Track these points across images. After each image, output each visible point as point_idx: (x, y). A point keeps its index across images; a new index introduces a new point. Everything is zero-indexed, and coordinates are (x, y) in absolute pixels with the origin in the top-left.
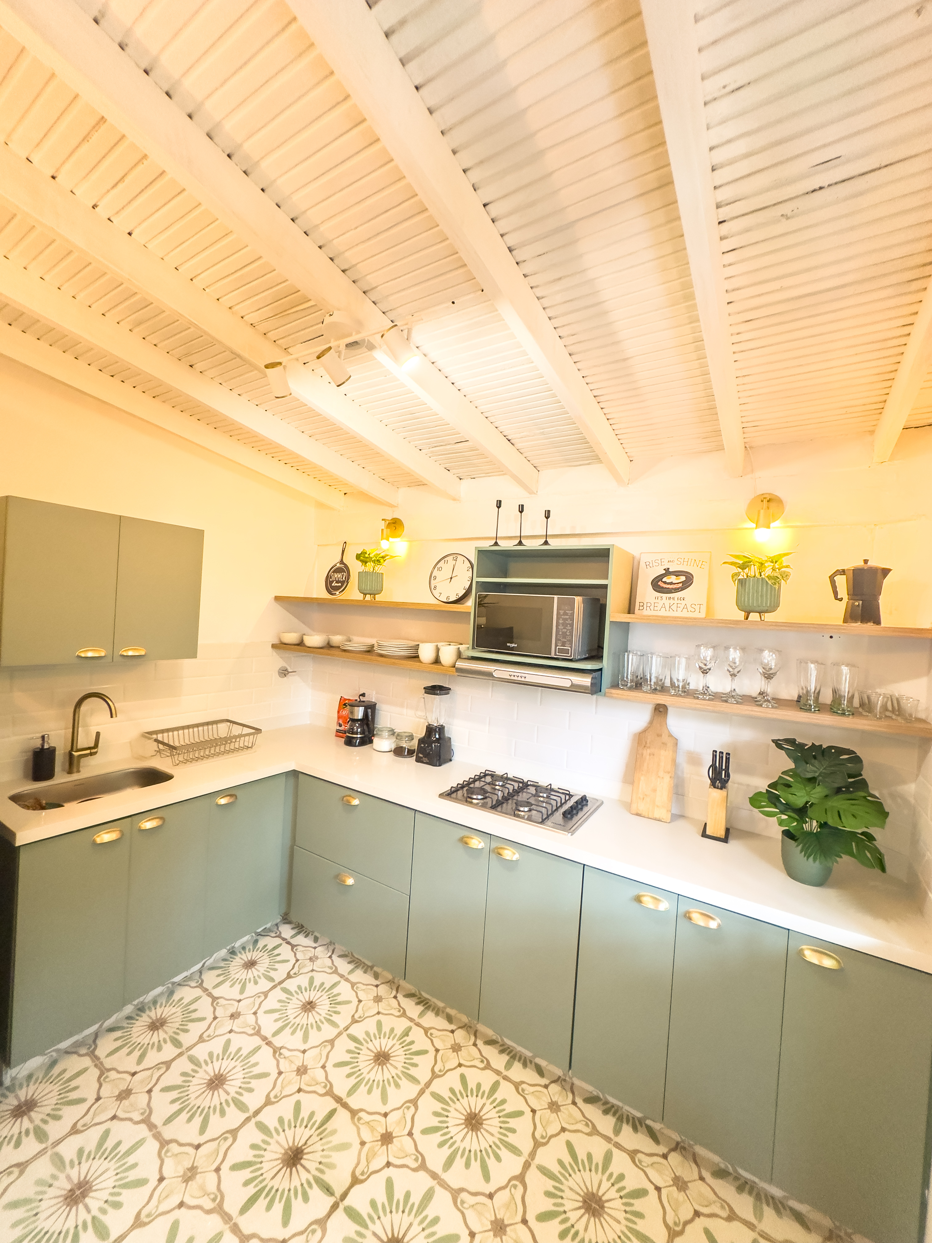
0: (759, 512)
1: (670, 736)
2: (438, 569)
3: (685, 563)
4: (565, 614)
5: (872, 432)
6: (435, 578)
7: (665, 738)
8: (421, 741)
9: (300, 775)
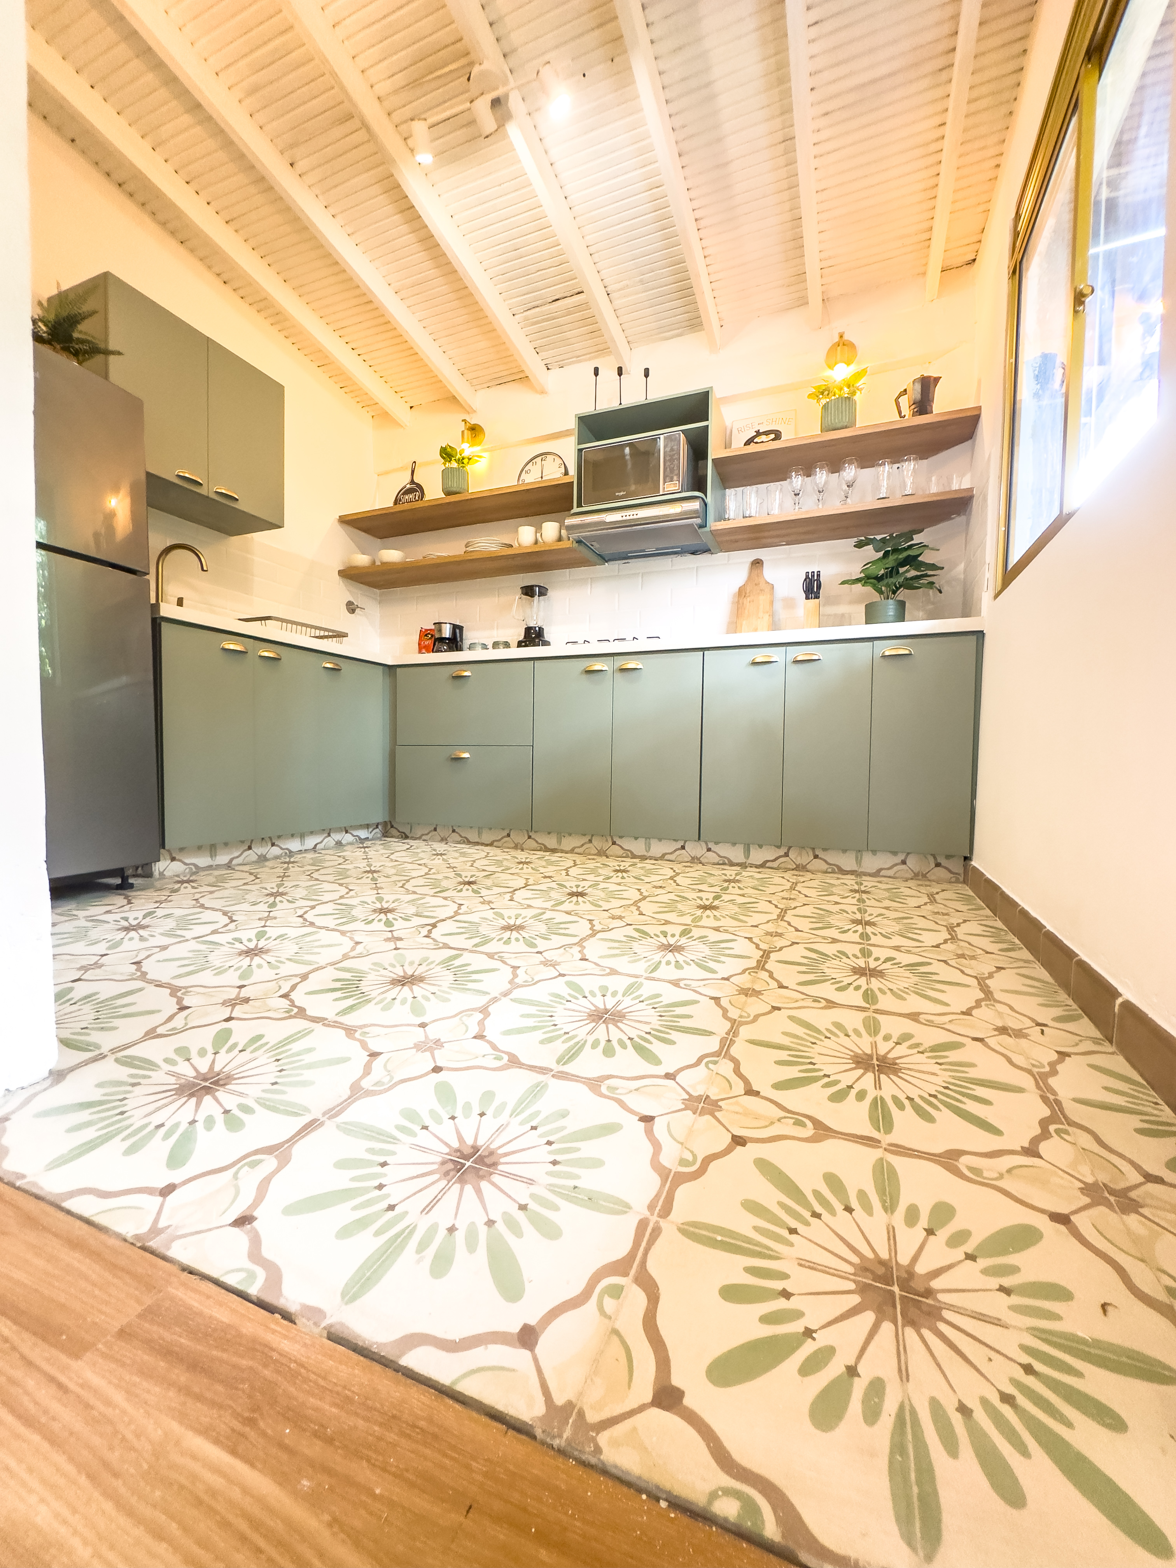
0: (836, 356)
1: (767, 584)
2: (526, 472)
3: (774, 423)
4: (671, 450)
7: (762, 587)
8: (520, 642)
9: (398, 670)
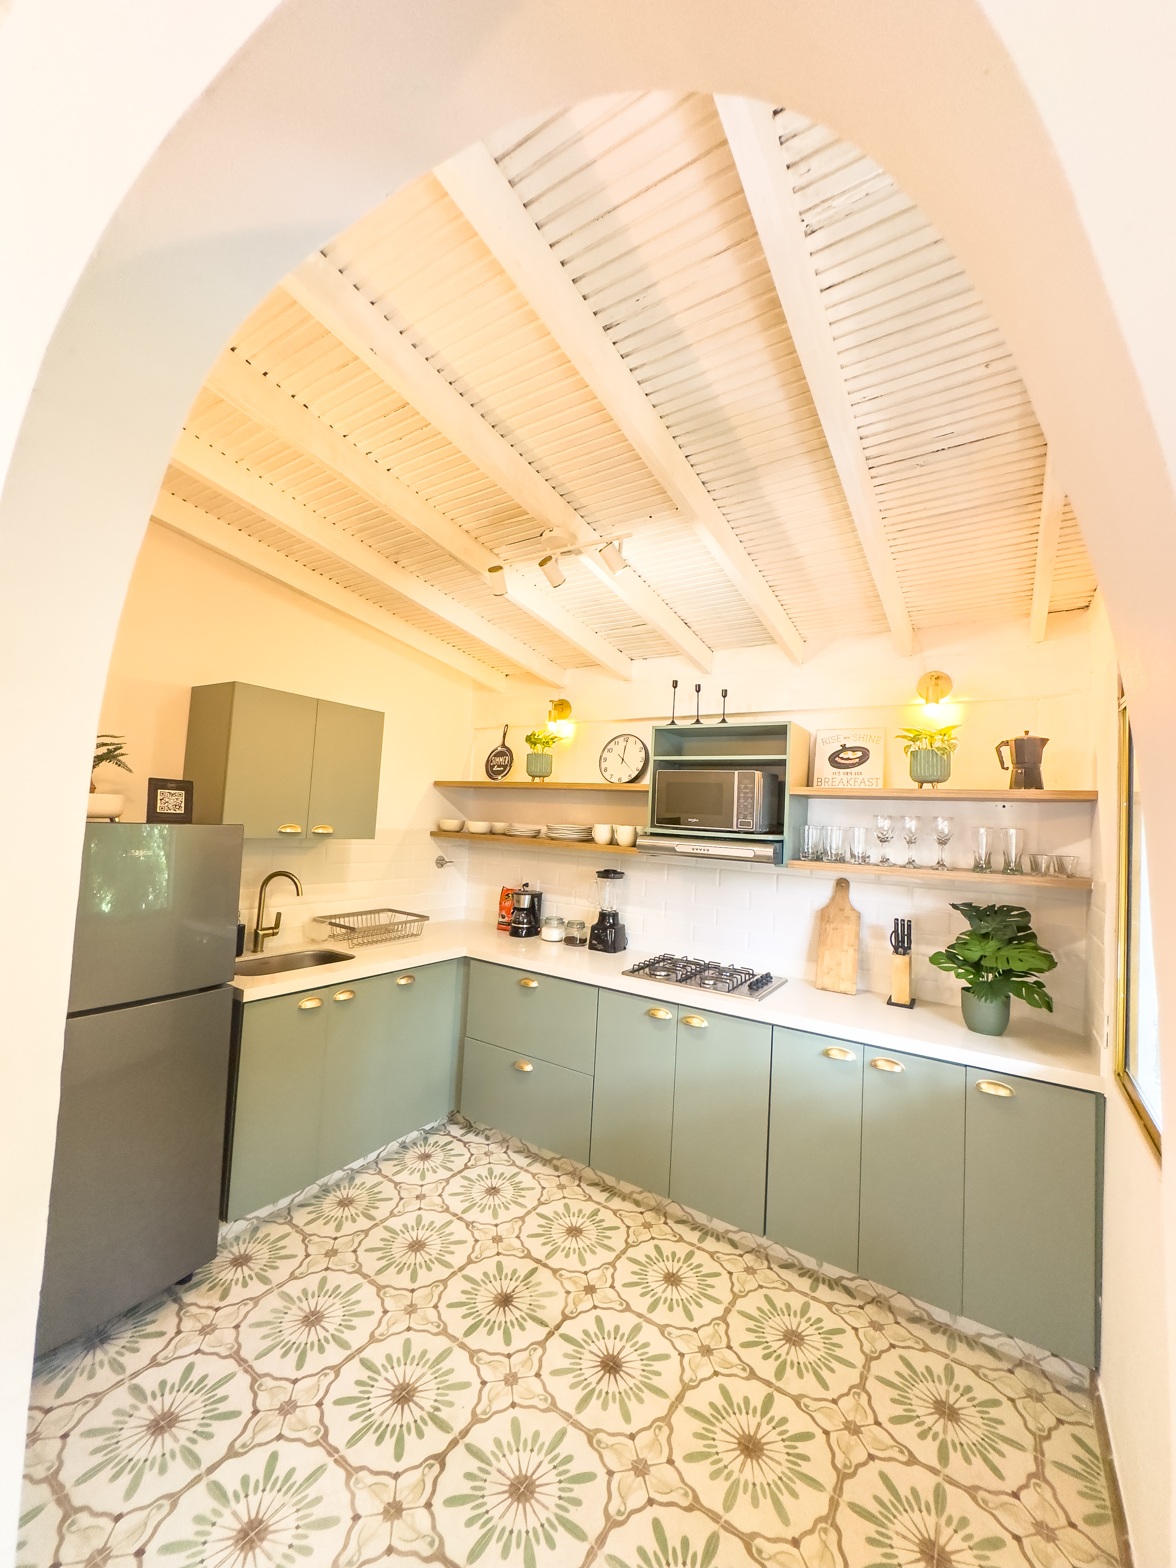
0: (928, 688)
1: (853, 909)
2: (609, 751)
3: (861, 739)
4: (746, 788)
5: (1028, 615)
6: (606, 760)
7: (848, 912)
8: (593, 928)
9: (472, 962)
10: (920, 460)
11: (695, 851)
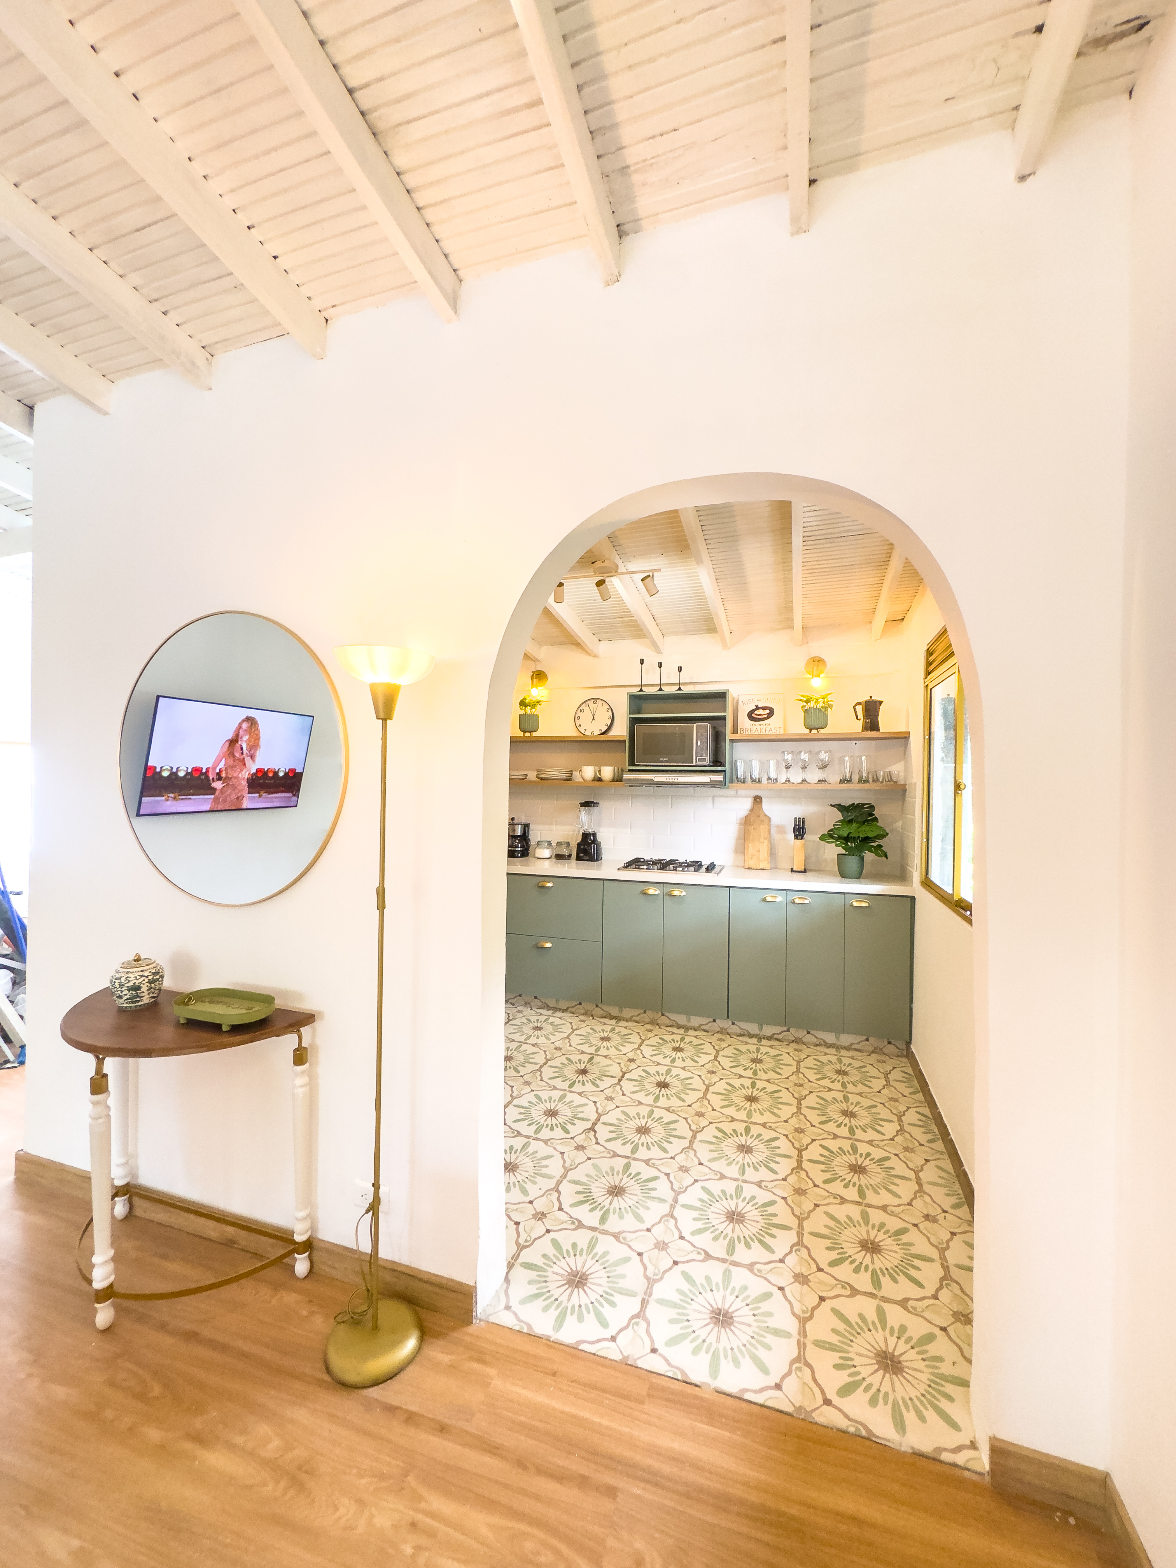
0: (813, 668)
1: (766, 815)
2: (581, 711)
3: (768, 701)
4: (702, 735)
5: (871, 623)
6: (579, 718)
7: (762, 818)
8: (579, 845)
10: (831, 540)
11: (668, 780)
